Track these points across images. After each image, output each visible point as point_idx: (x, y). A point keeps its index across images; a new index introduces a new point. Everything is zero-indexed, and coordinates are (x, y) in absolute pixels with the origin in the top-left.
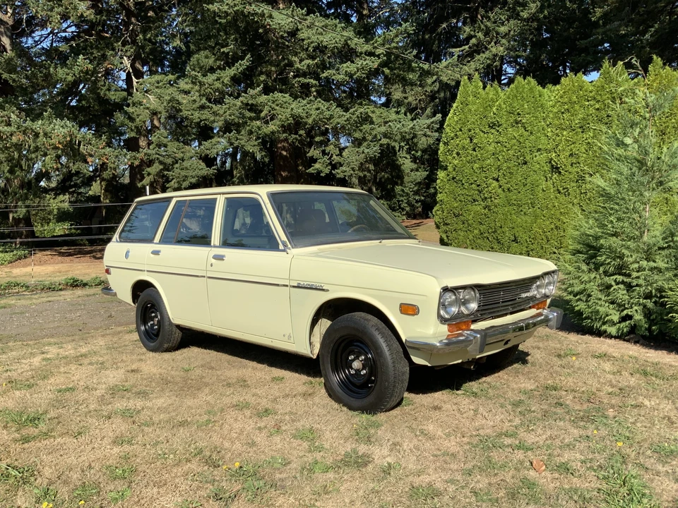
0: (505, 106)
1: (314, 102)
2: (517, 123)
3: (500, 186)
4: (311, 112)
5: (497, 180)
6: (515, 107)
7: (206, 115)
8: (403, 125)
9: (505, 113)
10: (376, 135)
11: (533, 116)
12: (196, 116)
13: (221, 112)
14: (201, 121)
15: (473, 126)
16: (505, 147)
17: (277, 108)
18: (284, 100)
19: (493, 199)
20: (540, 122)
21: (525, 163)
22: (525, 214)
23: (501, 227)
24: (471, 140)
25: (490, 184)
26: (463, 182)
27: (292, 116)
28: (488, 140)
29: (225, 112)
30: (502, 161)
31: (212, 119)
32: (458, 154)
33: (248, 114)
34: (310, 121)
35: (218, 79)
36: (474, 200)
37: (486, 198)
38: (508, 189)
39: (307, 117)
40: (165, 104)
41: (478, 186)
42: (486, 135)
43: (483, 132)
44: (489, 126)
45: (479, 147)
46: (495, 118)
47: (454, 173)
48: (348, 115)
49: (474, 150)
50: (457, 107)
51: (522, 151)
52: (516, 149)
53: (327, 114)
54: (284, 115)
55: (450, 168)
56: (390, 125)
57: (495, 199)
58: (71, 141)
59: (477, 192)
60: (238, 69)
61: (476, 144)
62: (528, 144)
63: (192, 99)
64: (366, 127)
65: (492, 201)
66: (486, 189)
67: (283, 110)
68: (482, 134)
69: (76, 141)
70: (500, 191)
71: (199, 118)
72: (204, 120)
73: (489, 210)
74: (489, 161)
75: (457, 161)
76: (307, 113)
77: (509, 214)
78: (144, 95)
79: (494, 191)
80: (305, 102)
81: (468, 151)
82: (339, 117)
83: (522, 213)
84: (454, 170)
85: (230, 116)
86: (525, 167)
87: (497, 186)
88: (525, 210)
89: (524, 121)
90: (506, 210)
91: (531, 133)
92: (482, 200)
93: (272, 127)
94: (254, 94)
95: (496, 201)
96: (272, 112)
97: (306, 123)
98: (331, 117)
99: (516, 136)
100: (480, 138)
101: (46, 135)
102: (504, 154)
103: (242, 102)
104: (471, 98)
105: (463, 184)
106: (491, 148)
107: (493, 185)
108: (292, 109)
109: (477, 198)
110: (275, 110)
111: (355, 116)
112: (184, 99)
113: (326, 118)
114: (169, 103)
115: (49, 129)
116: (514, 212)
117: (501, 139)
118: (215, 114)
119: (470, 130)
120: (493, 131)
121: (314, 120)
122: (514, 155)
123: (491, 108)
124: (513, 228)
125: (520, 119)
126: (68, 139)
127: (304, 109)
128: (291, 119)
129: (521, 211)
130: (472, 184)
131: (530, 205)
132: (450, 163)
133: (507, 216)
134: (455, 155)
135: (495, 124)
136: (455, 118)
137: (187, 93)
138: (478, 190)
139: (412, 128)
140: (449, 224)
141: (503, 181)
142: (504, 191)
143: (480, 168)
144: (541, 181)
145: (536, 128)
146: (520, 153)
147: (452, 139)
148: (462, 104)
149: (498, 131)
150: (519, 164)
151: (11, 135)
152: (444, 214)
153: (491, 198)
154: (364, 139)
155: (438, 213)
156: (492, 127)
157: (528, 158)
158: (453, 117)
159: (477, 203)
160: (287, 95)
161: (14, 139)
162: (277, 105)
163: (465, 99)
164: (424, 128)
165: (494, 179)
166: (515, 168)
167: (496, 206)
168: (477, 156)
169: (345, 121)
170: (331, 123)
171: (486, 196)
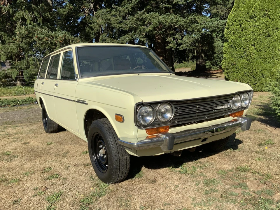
0: (259, 6)
1: (169, 15)
2: (265, 15)
3: (255, 49)
4: (168, 20)
5: (254, 46)
6: (264, 7)
7: (122, 25)
8: (212, 23)
9: (259, 10)
10: (199, 29)
11: (274, 11)
12: (117, 26)
13: (128, 23)
14: (120, 28)
15: (242, 18)
16: (258, 28)
17: (152, 19)
18: (155, 15)
19: (251, 55)
20: (278, 14)
21: (269, 36)
22: (268, 62)
23: (255, 70)
24: (241, 26)
25: (250, 48)
26: (236, 47)
27: (159, 22)
28: (250, 25)
29: (129, 23)
30: (257, 35)
31: (124, 26)
32: (234, 33)
33: (139, 23)
34: (167, 24)
35: (126, 9)
36: (242, 56)
37: (248, 55)
38: (260, 50)
39: (166, 23)
40: (104, 22)
41: (244, 49)
42: (248, 23)
43: (247, 21)
44: (250, 18)
45: (244, 29)
46: (253, 13)
47: (231, 43)
48: (185, 20)
49: (242, 31)
50: (233, 10)
51: (267, 29)
52: (264, 29)
53: (175, 20)
54: (155, 22)
55: (230, 41)
56: (206, 24)
57: (253, 55)
58: (65, 39)
59: (243, 52)
60: (134, 3)
61: (243, 27)
62: (271, 26)
63: (117, 18)
64: (194, 25)
65: (251, 56)
66: (248, 51)
67: (155, 20)
68: (246, 22)
69: (68, 40)
70: (255, 51)
71: (119, 26)
72: (121, 27)
73: (249, 61)
74: (250, 36)
75: (233, 37)
76: (166, 20)
77: (259, 63)
78: (97, 18)
79: (252, 51)
80: (165, 15)
81: (239, 31)
82: (181, 21)
83: (267, 62)
84: (232, 41)
85: (131, 24)
86: (269, 38)
87: (254, 49)
88: (268, 61)
89: (269, 14)
90: (258, 61)
91: (273, 20)
92: (246, 56)
93: (150, 28)
94: (142, 14)
95: (253, 56)
96: (150, 21)
97: (165, 25)
98: (177, 21)
99: (264, 22)
100: (246, 24)
101: (56, 37)
102: (257, 31)
103: (136, 18)
104: (241, 4)
105: (236, 49)
106: (251, 29)
107: (252, 48)
108: (158, 19)
109: (243, 55)
110: (151, 20)
111: (188, 20)
112: (113, 19)
113: (175, 22)
114: (106, 21)
115: (57, 35)
116: (262, 62)
117: (256, 24)
118: (126, 24)
119: (240, 21)
120: (252, 20)
121: (169, 24)
122: (263, 32)
123: (252, 9)
124: (262, 70)
125: (267, 13)
126: (64, 38)
127: (164, 19)
128: (158, 24)
129: (267, 61)
130: (240, 48)
131: (271, 58)
132: (230, 38)
133: (259, 64)
134: (232, 34)
135: (253, 17)
136: (233, 15)
137: (115, 16)
138: (244, 51)
139: (217, 24)
140: (229, 69)
141: (256, 46)
142: (257, 51)
143: (245, 40)
144: (278, 45)
145: (275, 17)
146: (266, 31)
147: (231, 26)
148: (236, 7)
149: (255, 20)
150: (266, 37)
151: (43, 38)
152: (226, 64)
153: (250, 55)
154: (193, 31)
155: (223, 64)
156: (251, 18)
157: (271, 33)
158: (231, 15)
159: (243, 58)
160: (157, 13)
161: (44, 40)
162: (152, 18)
163: (238, 5)
164: (223, 24)
165: (252, 45)
166: (264, 39)
167: (253, 59)
168: (243, 33)
169: (184, 23)
170: (177, 25)
171: (248, 54)
